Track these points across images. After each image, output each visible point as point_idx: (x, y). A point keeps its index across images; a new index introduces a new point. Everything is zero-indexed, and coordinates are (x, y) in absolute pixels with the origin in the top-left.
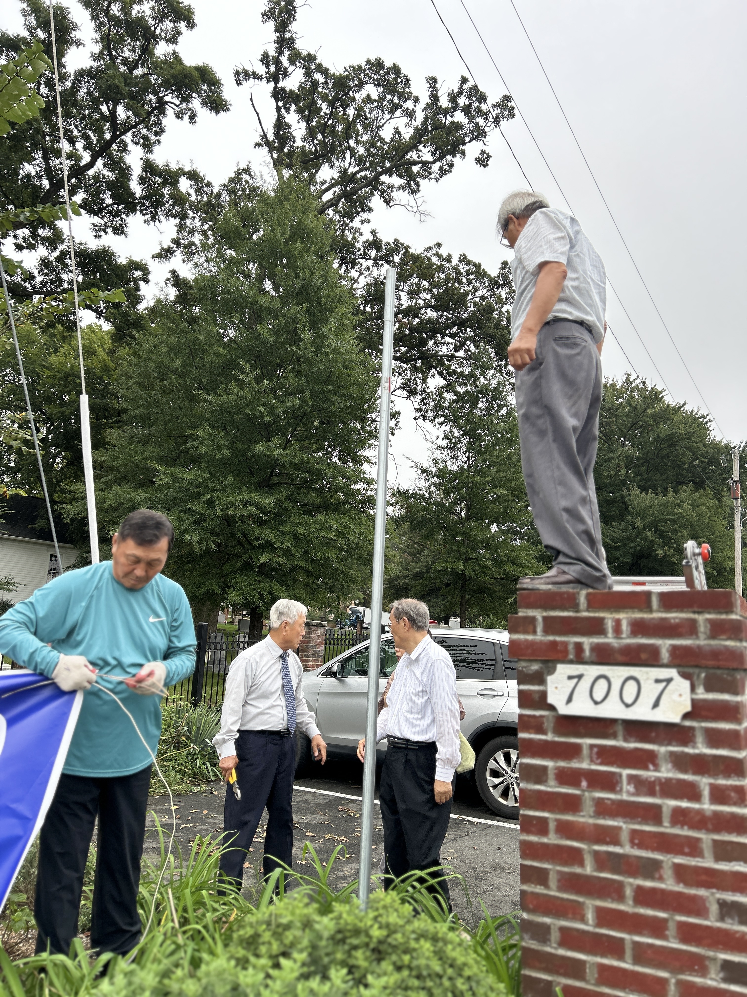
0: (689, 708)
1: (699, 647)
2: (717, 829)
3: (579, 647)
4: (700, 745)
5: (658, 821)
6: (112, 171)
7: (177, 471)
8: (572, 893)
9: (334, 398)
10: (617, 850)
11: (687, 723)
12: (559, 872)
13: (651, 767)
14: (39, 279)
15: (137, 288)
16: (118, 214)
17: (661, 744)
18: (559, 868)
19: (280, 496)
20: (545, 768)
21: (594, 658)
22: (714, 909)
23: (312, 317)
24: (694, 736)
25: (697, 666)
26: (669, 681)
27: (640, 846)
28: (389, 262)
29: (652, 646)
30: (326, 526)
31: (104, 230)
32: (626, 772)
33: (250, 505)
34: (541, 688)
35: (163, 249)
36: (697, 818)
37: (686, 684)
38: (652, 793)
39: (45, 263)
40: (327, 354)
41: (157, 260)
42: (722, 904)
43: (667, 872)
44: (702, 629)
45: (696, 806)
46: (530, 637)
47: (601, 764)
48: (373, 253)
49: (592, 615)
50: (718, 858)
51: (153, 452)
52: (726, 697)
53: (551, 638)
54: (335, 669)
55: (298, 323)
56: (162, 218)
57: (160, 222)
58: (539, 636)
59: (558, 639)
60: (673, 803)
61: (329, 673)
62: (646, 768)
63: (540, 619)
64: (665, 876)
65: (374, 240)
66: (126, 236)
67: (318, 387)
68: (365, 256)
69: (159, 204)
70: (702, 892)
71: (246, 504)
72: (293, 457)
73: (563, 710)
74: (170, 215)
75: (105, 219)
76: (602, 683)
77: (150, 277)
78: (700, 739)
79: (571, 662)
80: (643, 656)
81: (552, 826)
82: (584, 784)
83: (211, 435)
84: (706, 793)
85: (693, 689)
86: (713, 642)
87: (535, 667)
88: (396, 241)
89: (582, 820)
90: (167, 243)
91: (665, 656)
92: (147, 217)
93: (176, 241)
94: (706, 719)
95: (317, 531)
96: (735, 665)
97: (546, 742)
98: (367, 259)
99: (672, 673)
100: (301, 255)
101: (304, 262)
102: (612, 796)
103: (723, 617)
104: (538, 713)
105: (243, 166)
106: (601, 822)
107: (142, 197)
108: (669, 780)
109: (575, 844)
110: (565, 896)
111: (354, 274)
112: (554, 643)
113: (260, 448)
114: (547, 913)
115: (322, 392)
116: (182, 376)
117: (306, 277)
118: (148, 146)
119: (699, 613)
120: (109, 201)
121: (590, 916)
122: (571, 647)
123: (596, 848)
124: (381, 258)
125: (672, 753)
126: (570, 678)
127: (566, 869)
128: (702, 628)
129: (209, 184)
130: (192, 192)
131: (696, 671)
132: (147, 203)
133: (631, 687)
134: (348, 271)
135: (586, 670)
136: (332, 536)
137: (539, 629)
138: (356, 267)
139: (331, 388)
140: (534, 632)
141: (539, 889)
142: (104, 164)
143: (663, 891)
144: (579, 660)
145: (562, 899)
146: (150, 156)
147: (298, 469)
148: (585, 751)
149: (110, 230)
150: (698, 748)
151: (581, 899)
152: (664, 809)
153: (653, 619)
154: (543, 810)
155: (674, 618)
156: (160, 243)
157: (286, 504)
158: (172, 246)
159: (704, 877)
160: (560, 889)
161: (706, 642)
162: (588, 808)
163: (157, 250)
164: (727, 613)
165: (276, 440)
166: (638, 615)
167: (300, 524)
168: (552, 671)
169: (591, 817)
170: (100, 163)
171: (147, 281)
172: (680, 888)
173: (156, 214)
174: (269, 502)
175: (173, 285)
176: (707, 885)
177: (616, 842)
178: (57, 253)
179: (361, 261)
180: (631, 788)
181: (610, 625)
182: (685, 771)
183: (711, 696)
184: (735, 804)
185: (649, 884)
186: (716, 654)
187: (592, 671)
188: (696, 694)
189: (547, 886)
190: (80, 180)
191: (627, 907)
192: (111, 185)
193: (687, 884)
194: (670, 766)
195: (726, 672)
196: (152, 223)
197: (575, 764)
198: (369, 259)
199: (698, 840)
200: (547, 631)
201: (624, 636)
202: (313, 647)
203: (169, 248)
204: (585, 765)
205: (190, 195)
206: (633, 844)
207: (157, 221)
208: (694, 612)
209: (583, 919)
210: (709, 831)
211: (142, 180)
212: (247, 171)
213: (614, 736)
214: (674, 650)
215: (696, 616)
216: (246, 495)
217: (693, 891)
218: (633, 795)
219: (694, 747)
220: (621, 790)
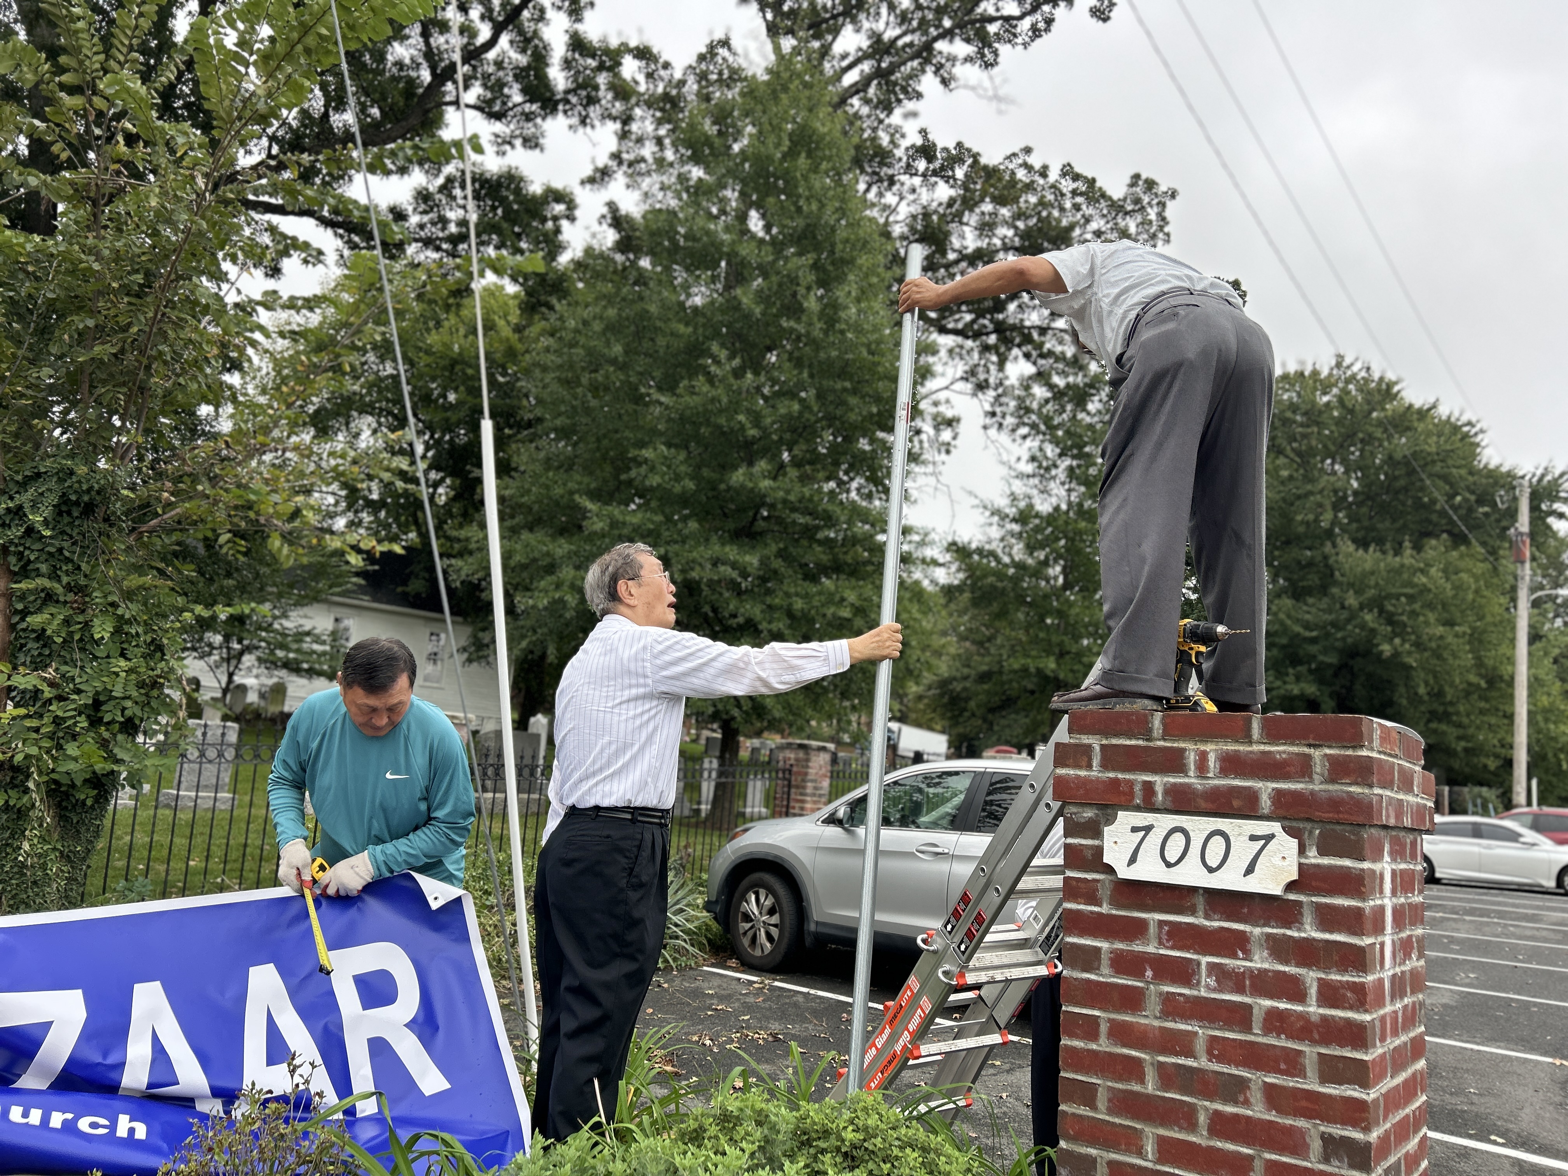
0: (1295, 876)
1: (1312, 793)
2: (1325, 1041)
3: (1148, 787)
4: (1308, 927)
5: (1247, 1027)
6: (523, 51)
7: (615, 511)
8: (1127, 1118)
9: (853, 401)
10: (1190, 1062)
11: (1292, 897)
12: (1110, 1088)
13: (1241, 955)
14: (414, 220)
15: (558, 231)
16: (529, 117)
17: (1255, 924)
18: (1110, 1084)
19: (766, 552)
20: (1098, 950)
21: (1169, 805)
22: (1316, 1146)
23: (822, 275)
24: (1301, 914)
25: (1308, 820)
26: (1269, 838)
27: (1221, 1059)
28: (947, 179)
29: (1249, 788)
30: (837, 598)
31: (510, 143)
32: (1205, 960)
33: (723, 564)
34: (1096, 842)
35: (597, 170)
36: (1299, 1024)
37: (1294, 843)
38: (1240, 990)
39: (423, 197)
40: (842, 332)
41: (588, 187)
42: (1327, 1140)
43: (1256, 1095)
44: (1318, 769)
45: (1299, 1008)
46: (1083, 773)
47: (1172, 948)
48: (921, 165)
49: (1168, 744)
50: (1324, 1080)
51: (580, 483)
52: (1347, 863)
53: (1111, 775)
54: (841, 813)
55: (798, 284)
56: (597, 123)
57: (593, 127)
58: (1095, 772)
59: (1120, 776)
60: (1268, 1003)
61: (832, 820)
62: (1235, 956)
63: (1097, 748)
64: (1252, 1100)
65: (923, 145)
66: (542, 150)
67: (827, 383)
68: (909, 170)
69: (592, 101)
70: (1301, 1123)
71: (716, 562)
72: (788, 492)
73: (1124, 872)
74: (608, 116)
75: (512, 126)
76: (1178, 838)
77: (578, 213)
78: (1308, 919)
79: (1138, 809)
80: (1236, 803)
81: (1104, 1028)
82: (1149, 973)
83: (665, 458)
84: (1313, 991)
85: (1302, 851)
86: (1331, 787)
87: (1089, 814)
88: (959, 145)
89: (1143, 1021)
90: (603, 160)
91: (1266, 804)
92: (575, 121)
93: (616, 156)
94: (1319, 892)
95: (823, 606)
96: (1361, 820)
97: (1100, 914)
98: (911, 175)
99: (1275, 827)
100: (805, 178)
101: (810, 189)
102: (1186, 991)
103: (1350, 752)
104: (1090, 876)
105: (719, 35)
106: (1170, 1025)
107: (567, 92)
108: (1263, 972)
109: (1134, 1053)
110: (1117, 1120)
111: (890, 199)
112: (1116, 782)
113: (738, 476)
114: (1092, 1144)
115: (834, 391)
116: (623, 367)
117: (812, 212)
118: (575, 11)
119: (1315, 746)
120: (517, 98)
121: (1150, 1148)
122: (1137, 788)
123: (1161, 1059)
124: (935, 173)
125: (1269, 936)
126: (1135, 830)
127: (1120, 1086)
128: (1319, 767)
129: (666, 66)
130: (641, 78)
131: (1308, 826)
132: (574, 100)
133: (1217, 844)
134: (880, 195)
135: (1157, 820)
136: (846, 613)
137: (1096, 762)
138: (895, 188)
139: (848, 385)
140: (1089, 766)
141: (1083, 1111)
142: (511, 42)
143: (1248, 1119)
144: (1149, 806)
145: (1113, 1124)
146: (579, 27)
147: (794, 510)
148: (1152, 930)
149: (518, 142)
150: (1305, 931)
151: (1138, 1126)
152: (1255, 1011)
153: (1251, 752)
154: (1093, 1007)
155: (1279, 752)
156: (593, 161)
157: (778, 564)
158: (610, 163)
159: (1304, 1103)
160: (1110, 1111)
161: (1323, 787)
162: (1153, 1005)
163: (588, 171)
164: (1354, 748)
165: (762, 465)
166: (1232, 747)
167: (797, 594)
168: (1111, 820)
169: (1156, 1018)
170: (504, 40)
171: (572, 219)
172: (1272, 1116)
173: (587, 116)
174: (752, 560)
175: (610, 225)
176: (1308, 1115)
177: (1189, 1053)
178: (441, 180)
179: (904, 178)
180: (1212, 982)
181: (1191, 759)
182: (1286, 963)
183: (1326, 861)
184: (1351, 1008)
185: (1230, 1109)
186: (1335, 803)
187: (1164, 822)
188: (1307, 857)
189: (1094, 1108)
190: (474, 68)
191: (1201, 1138)
192: (520, 74)
193: (1280, 1111)
194: (1265, 953)
195: (1348, 828)
196: (581, 130)
197: (1138, 947)
198: (916, 174)
199: (1300, 1053)
200: (1106, 765)
201: (1211, 775)
202: (812, 781)
203: (606, 167)
204: (1151, 949)
205: (637, 83)
206: (1211, 1056)
207: (588, 129)
208: (1310, 746)
209: (1140, 1153)
210: (1314, 1042)
211: (567, 64)
212: (725, 43)
213: (1193, 912)
214: (1278, 795)
215: (1312, 751)
216: (716, 549)
217: (1289, 1121)
218: (1214, 990)
219: (1299, 930)
220: (1199, 982)
